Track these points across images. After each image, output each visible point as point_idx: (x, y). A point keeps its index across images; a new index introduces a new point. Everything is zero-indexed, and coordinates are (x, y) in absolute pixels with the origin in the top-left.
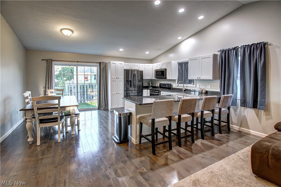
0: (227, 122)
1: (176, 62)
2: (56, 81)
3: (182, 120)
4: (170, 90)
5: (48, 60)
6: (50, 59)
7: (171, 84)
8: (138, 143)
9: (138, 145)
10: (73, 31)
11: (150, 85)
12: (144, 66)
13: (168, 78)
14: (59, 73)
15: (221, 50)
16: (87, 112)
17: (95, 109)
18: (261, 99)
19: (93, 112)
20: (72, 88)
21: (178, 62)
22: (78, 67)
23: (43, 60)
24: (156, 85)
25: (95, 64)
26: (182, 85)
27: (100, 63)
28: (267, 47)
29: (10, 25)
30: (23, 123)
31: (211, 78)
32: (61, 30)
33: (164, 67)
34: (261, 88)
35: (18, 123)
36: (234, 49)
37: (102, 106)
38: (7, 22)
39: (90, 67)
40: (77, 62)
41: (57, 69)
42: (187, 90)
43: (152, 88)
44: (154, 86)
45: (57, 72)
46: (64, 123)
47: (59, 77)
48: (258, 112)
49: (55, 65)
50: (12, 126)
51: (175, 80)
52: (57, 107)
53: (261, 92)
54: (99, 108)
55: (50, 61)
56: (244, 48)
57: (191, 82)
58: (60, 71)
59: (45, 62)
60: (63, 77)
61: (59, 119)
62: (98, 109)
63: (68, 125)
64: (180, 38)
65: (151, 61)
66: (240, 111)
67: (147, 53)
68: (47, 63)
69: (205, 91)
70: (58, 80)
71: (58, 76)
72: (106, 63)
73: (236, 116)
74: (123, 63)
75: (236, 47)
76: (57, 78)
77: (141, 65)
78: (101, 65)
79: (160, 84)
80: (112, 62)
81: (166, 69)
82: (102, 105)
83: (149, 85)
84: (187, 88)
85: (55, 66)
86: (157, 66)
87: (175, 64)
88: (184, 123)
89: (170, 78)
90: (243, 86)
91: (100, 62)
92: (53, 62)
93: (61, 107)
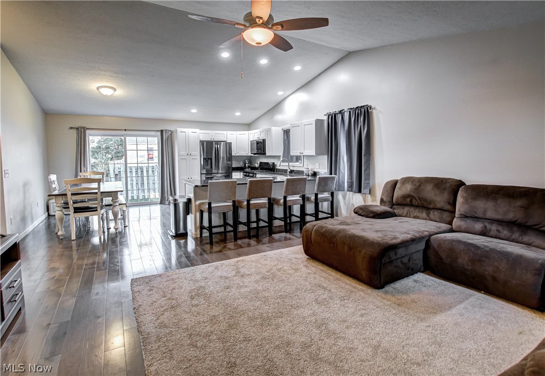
0: (330, 213)
1: (281, 128)
2: (93, 161)
3: (251, 207)
4: (273, 172)
5: (80, 128)
6: (82, 126)
7: (274, 163)
8: (199, 236)
9: (199, 239)
10: (115, 90)
11: (247, 165)
12: (235, 135)
13: (268, 154)
14: (97, 145)
15: (327, 113)
16: (143, 209)
17: (156, 204)
18: (365, 180)
19: (153, 208)
20: (122, 172)
21: (282, 129)
22: (127, 138)
23: (71, 128)
24: (256, 165)
25: (153, 133)
26: (287, 164)
27: (162, 131)
28: (372, 112)
29: (26, 84)
30: (44, 221)
31: (314, 154)
32: (98, 88)
33: (262, 137)
34: (364, 165)
35: (38, 220)
36: (340, 112)
37: (166, 199)
38: (24, 81)
39: (146, 138)
40: (125, 130)
41: (93, 140)
42: (294, 171)
43: (250, 169)
44: (252, 166)
45: (93, 142)
46: (105, 215)
47: (98, 153)
48: (365, 197)
49: (90, 135)
50: (32, 221)
51: (280, 156)
52: (96, 193)
53: (365, 171)
54: (162, 203)
55: (82, 130)
56: (350, 112)
57: (298, 158)
58: (99, 141)
59: (75, 131)
60: (106, 153)
61: (99, 209)
62: (160, 204)
63: (110, 218)
64: (280, 93)
65: (249, 126)
66: (349, 199)
67: (238, 114)
68: (77, 133)
69: (313, 172)
70: (96, 158)
71: (95, 152)
72: (172, 132)
73: (345, 205)
74: (198, 130)
75: (342, 110)
76: (94, 154)
77: (229, 132)
78: (164, 134)
79: (260, 163)
80: (179, 130)
81: (265, 140)
82: (166, 197)
83: (245, 165)
84: (294, 169)
85: (91, 138)
86: (255, 135)
87: (277, 131)
88: (255, 210)
89: (270, 154)
90: (349, 164)
91: (162, 129)
92: (88, 132)
93: (102, 193)
